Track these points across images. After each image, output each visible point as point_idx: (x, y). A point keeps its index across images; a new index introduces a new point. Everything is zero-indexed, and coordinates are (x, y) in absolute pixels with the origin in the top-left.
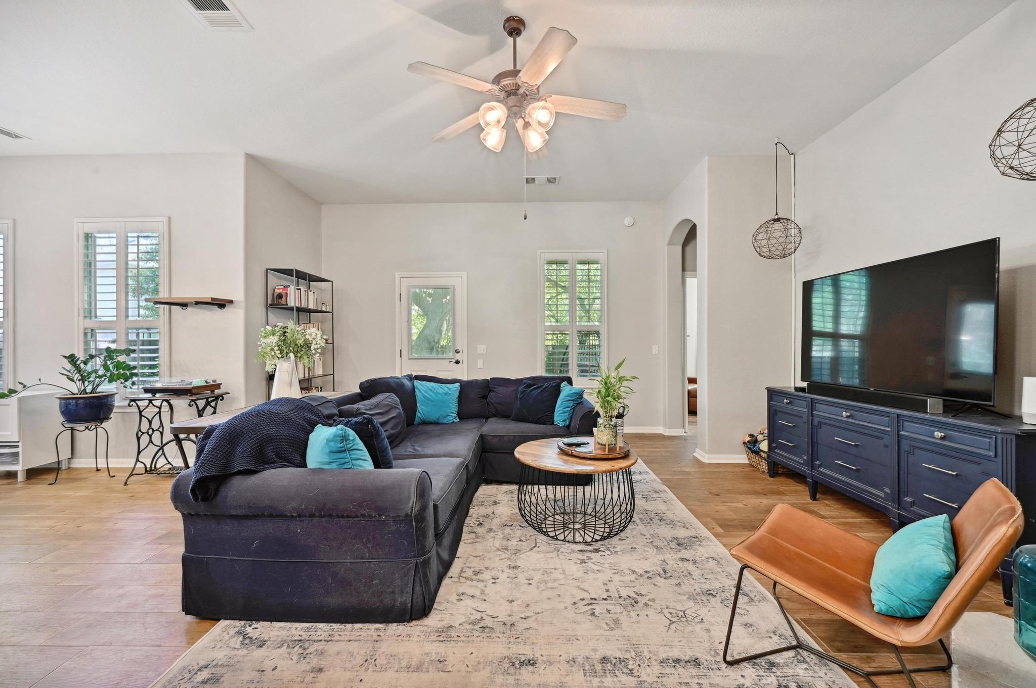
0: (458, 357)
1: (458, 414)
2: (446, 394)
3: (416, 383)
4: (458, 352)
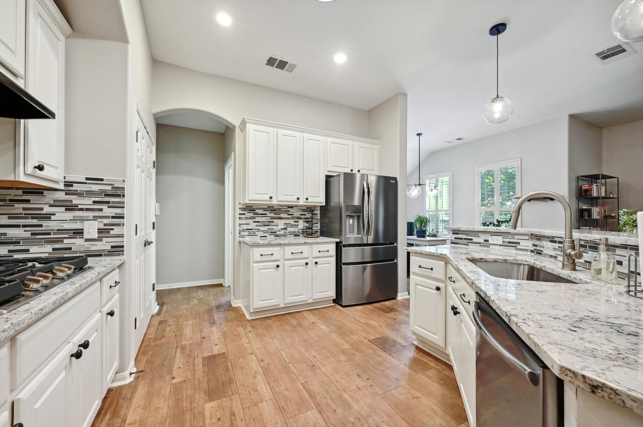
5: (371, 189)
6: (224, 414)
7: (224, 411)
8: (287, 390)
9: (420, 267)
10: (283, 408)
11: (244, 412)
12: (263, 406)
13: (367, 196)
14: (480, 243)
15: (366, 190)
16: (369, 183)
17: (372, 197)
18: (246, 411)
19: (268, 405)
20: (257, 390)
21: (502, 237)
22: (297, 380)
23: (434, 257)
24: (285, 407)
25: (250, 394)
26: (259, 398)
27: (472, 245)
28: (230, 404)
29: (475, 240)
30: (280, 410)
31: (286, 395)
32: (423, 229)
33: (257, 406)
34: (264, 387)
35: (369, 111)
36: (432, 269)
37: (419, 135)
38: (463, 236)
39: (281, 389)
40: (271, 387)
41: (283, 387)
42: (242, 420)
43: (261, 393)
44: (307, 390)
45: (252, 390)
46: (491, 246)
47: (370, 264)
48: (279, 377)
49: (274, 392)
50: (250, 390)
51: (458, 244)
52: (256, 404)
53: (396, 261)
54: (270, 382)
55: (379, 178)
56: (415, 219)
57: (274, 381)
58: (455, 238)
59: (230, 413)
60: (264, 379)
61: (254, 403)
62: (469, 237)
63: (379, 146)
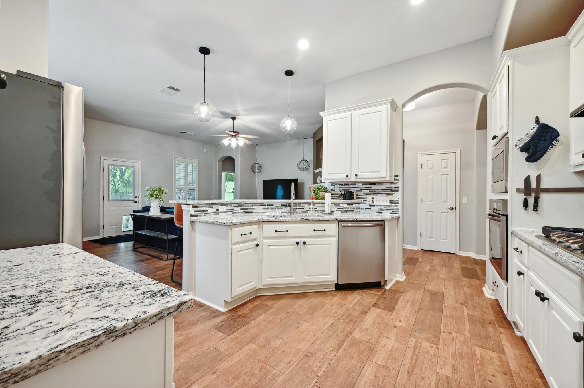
0: (136, 200)
4: (136, 197)
6: (417, 379)
7: (416, 381)
8: (353, 357)
10: (370, 350)
11: (399, 368)
12: (382, 362)
14: (213, 213)
18: (397, 368)
19: (378, 359)
20: (375, 376)
21: (226, 206)
22: (336, 357)
24: (367, 349)
25: (384, 378)
26: (380, 369)
28: (408, 384)
30: (372, 350)
31: (358, 355)
33: (386, 365)
34: (367, 375)
39: (355, 362)
40: (361, 369)
41: (353, 361)
42: (404, 365)
43: (374, 372)
44: (340, 347)
45: (379, 381)
48: (345, 372)
49: (363, 364)
50: (380, 383)
52: (386, 367)
54: (358, 374)
57: (353, 372)
59: (411, 376)
60: (359, 382)
61: (386, 368)
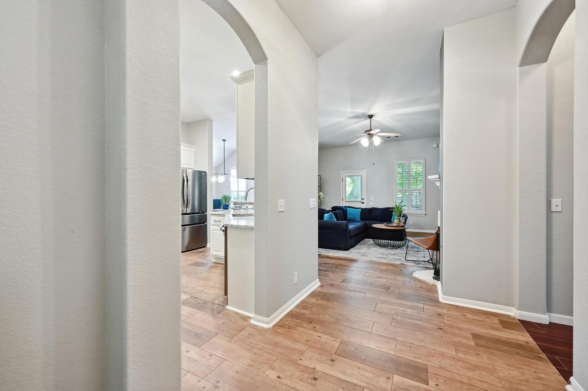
0: (363, 201)
1: (360, 218)
2: (356, 212)
3: (347, 208)
4: (363, 199)
5: (189, 178)
9: (215, 221)
13: (186, 182)
14: (245, 209)
15: (185, 178)
16: (188, 175)
17: (190, 183)
23: (221, 216)
27: (242, 210)
29: (243, 207)
32: (227, 203)
35: (187, 123)
36: (220, 221)
37: (224, 140)
38: (238, 206)
46: (249, 210)
47: (188, 226)
51: (236, 209)
53: (206, 223)
55: (194, 172)
56: (221, 197)
58: (235, 207)
62: (241, 206)
63: (195, 149)
